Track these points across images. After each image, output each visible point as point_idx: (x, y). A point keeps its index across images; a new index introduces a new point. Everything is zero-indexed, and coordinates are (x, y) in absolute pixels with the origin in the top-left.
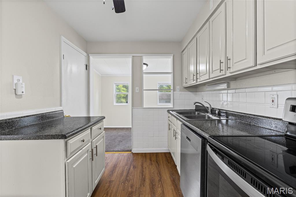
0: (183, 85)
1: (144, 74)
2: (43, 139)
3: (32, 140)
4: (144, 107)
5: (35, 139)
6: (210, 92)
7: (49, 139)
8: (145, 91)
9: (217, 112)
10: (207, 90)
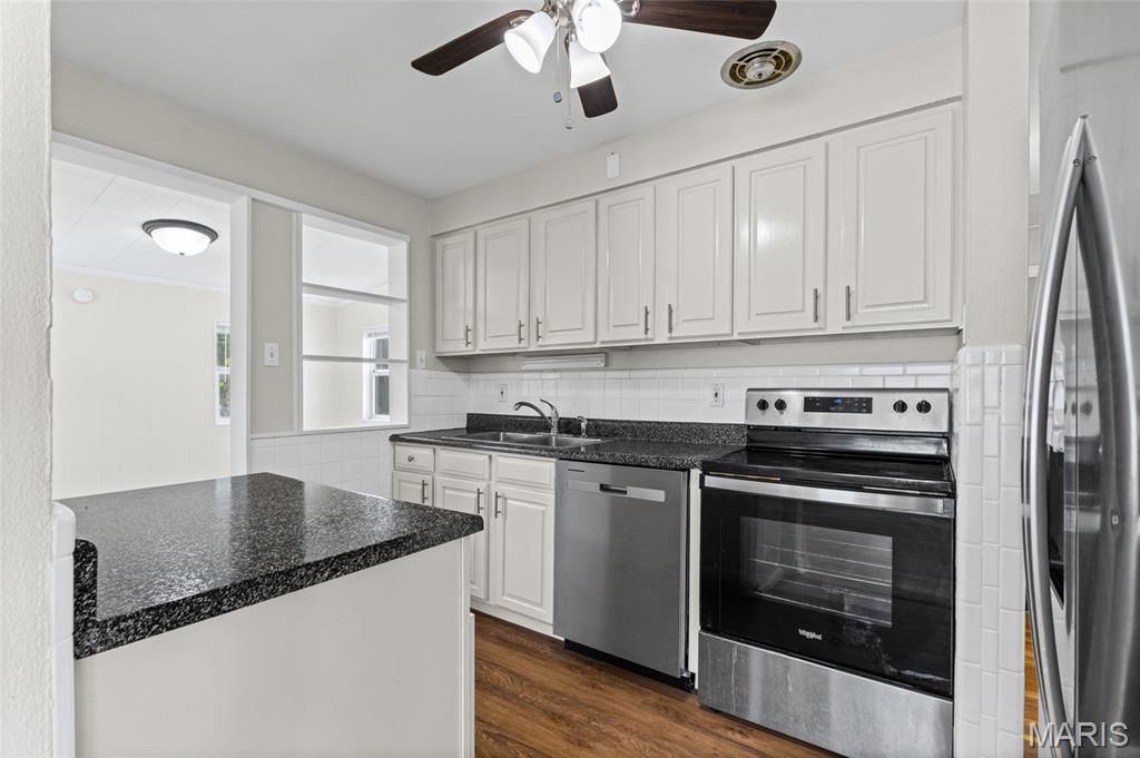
0: (438, 350)
1: (304, 288)
2: (414, 552)
3: (373, 565)
4: (305, 429)
5: (387, 560)
6: (538, 375)
7: (434, 545)
8: (310, 362)
9: (583, 425)
10: (523, 368)
